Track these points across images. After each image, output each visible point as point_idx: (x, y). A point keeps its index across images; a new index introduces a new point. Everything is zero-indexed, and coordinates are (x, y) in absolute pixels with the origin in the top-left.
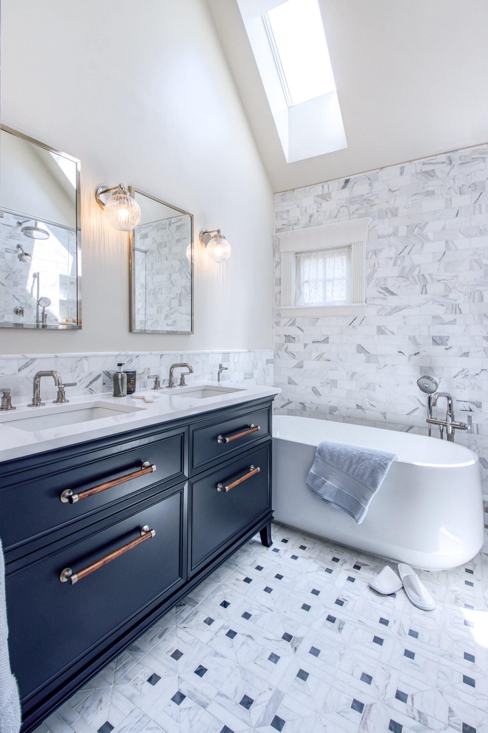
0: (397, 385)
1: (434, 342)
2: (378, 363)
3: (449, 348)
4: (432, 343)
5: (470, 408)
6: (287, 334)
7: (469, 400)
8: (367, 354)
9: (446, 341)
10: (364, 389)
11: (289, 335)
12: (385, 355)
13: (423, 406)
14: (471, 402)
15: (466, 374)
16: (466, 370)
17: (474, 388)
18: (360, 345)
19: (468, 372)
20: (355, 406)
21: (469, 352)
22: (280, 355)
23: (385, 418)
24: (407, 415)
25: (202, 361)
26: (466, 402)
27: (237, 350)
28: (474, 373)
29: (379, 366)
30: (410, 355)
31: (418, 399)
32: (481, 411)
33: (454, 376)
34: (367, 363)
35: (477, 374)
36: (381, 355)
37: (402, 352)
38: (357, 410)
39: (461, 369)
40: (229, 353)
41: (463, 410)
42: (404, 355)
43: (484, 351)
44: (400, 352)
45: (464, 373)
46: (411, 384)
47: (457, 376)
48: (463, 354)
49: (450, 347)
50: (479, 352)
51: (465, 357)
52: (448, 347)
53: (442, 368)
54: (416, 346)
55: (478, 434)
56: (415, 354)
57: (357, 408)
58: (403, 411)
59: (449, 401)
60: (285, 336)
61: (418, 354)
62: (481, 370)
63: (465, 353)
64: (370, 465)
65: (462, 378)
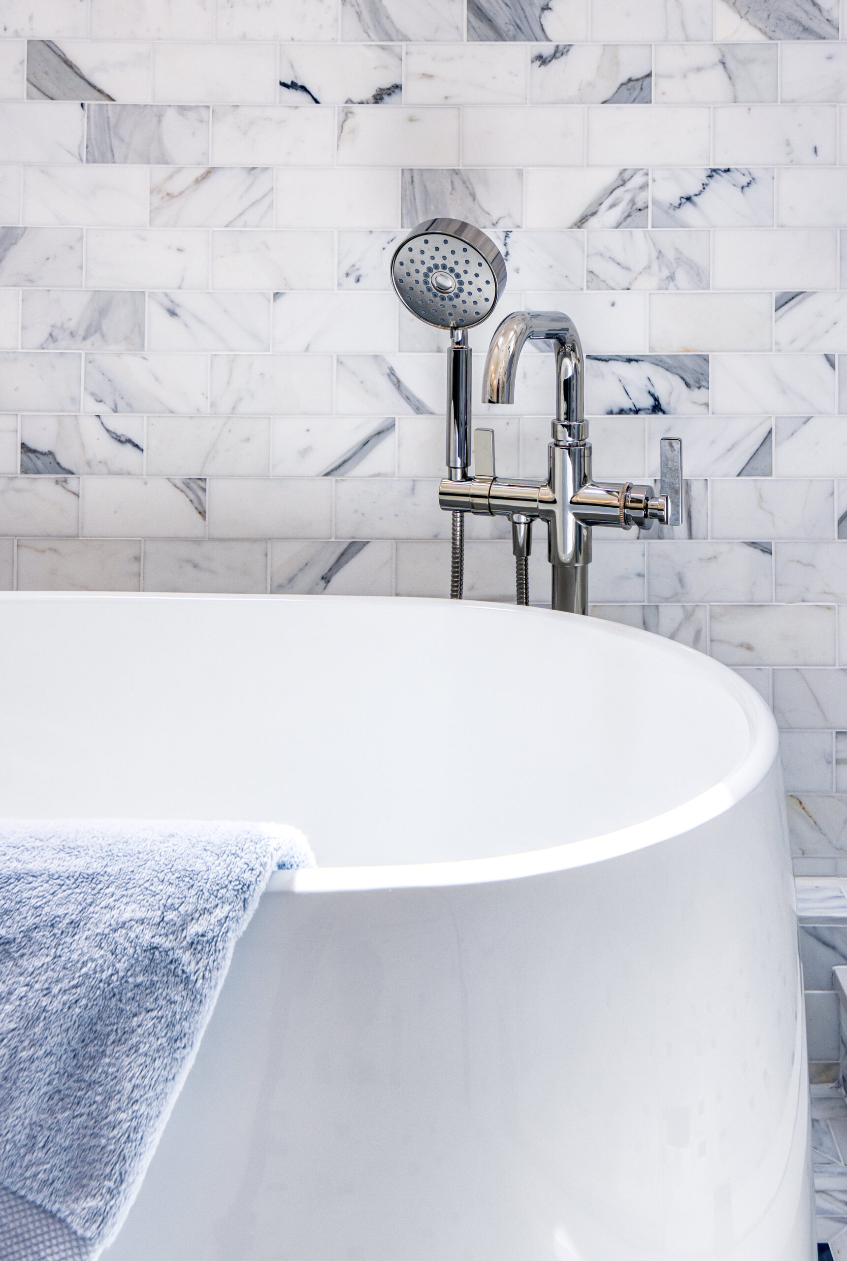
0: (277, 295)
1: (476, 22)
2: (164, 160)
3: (554, 56)
4: (469, 22)
5: (653, 395)
7: (651, 349)
8: (93, 103)
9: (537, 12)
10: (72, 334)
12: (208, 107)
13: (423, 408)
14: (658, 362)
15: (633, 202)
16: (638, 180)
17: (672, 278)
18: (49, 45)
19: (644, 187)
20: (15, 459)
21: (649, 75)
23: (201, 514)
24: (327, 474)
26: (636, 361)
28: (669, 193)
29: (171, 177)
30: (349, 101)
31: (392, 373)
32: (707, 405)
33: (576, 216)
34: (94, 162)
35: (688, 199)
36: (183, 109)
37: (304, 88)
38: (24, 481)
39: (609, 177)
41: (621, 411)
42: (317, 102)
43: (721, 66)
44: (293, 86)
45: (628, 197)
46: (352, 278)
47: (594, 214)
48: (622, 84)
49: (557, 47)
50: (699, 69)
51: (633, 102)
52: (546, 49)
53: (520, 173)
54: (383, 48)
56: (378, 98)
57: (25, 470)
58: (304, 451)
59: (564, 361)
61: (394, 98)
62: (709, 173)
63: (630, 80)
65: (618, 226)
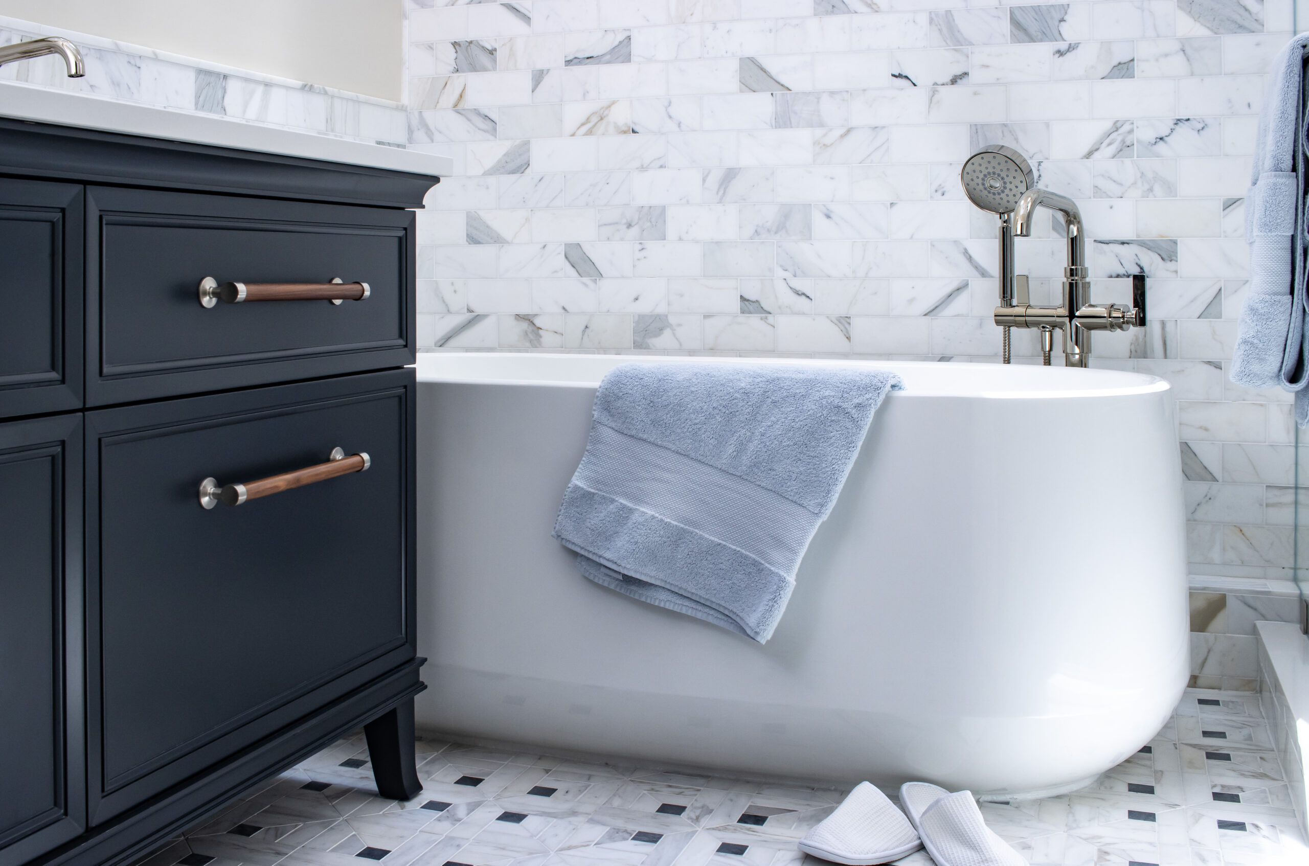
0: (892, 204)
1: (1016, 32)
2: (821, 125)
3: (1068, 50)
4: (1011, 31)
5: (1139, 266)
6: (461, 37)
7: (1138, 236)
8: (778, 93)
9: (1056, 23)
10: (769, 231)
11: (471, 42)
12: (847, 91)
13: (984, 274)
14: (1142, 244)
15: (1123, 141)
16: (1127, 127)
17: (1151, 190)
18: (752, 60)
19: (1131, 131)
20: (736, 305)
21: (1133, 60)
22: (432, 127)
23: (848, 338)
24: (926, 315)
25: (113, 83)
26: (1128, 243)
27: (260, 74)
28: (1149, 135)
29: (825, 135)
30: (935, 84)
31: (966, 252)
32: (1176, 272)
33: (1085, 150)
34: (780, 127)
35: (1161, 139)
36: (832, 93)
37: (906, 77)
38: (742, 318)
39: (1107, 125)
40: (225, 77)
41: (1118, 276)
42: (915, 85)
43: (1182, 53)
44: (900, 76)
45: (1120, 139)
46: (940, 193)
47: (1097, 150)
48: (1114, 67)
49: (1070, 44)
50: (1166, 55)
51: (1122, 78)
52: (1063, 46)
53: (1047, 125)
54: (956, 50)
55: (1166, 356)
56: (954, 81)
57: (743, 312)
58: (911, 301)
59: (1072, 226)
60: (455, 44)
61: (964, 80)
62: (1175, 122)
63: (1120, 64)
64: (801, 418)
65: (1114, 157)
